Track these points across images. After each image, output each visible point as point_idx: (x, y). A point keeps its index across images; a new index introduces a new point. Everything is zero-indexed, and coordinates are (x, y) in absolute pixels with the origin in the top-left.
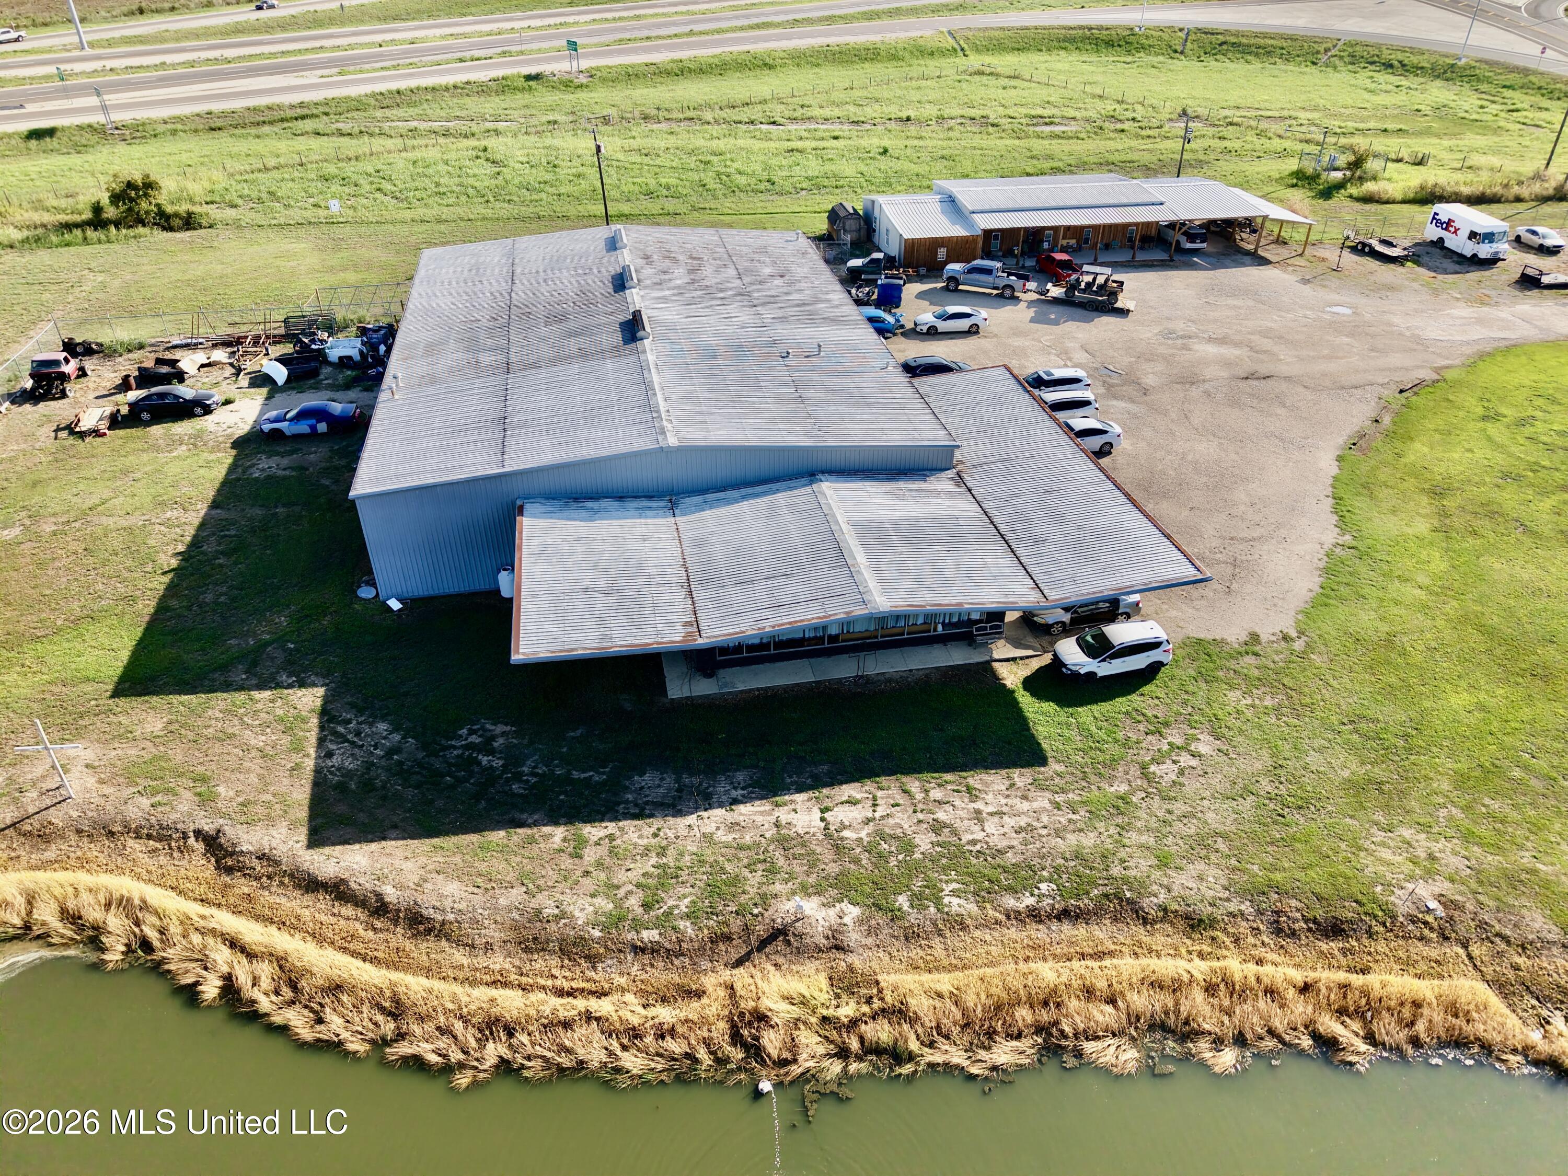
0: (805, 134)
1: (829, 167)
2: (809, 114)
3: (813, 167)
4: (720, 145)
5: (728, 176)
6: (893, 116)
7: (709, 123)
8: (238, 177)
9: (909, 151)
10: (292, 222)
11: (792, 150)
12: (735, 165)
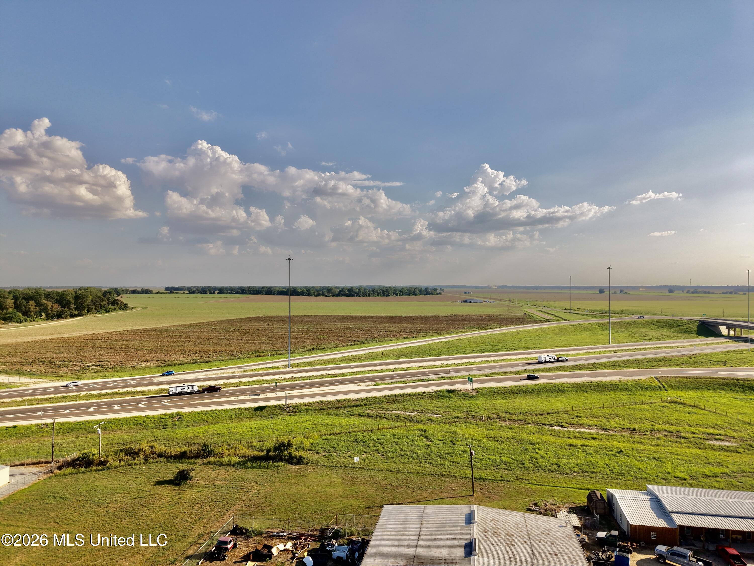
0: (577, 435)
1: (590, 459)
2: (581, 422)
3: (581, 458)
4: (534, 438)
5: (536, 459)
6: (625, 427)
7: (529, 423)
8: (324, 437)
9: (635, 453)
10: (338, 465)
11: (570, 445)
12: (541, 452)
